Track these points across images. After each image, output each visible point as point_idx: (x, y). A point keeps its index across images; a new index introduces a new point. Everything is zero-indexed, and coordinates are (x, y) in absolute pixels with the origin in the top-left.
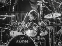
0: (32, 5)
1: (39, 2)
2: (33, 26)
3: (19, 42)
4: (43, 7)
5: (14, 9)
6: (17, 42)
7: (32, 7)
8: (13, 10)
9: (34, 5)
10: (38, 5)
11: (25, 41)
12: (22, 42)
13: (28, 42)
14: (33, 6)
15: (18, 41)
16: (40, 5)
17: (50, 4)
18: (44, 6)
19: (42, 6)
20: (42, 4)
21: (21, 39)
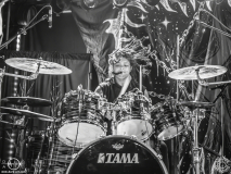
0: (85, 31)
1: (111, 21)
2: (142, 105)
3: (109, 161)
4: (126, 40)
5: (21, 44)
6: (99, 161)
7: (85, 38)
8: (18, 46)
9: (92, 32)
10: (108, 31)
11: (126, 159)
12: (118, 162)
13: (137, 162)
14: (88, 35)
15: (103, 158)
16: (114, 32)
17: (150, 31)
18: (128, 37)
19: (123, 36)
20: (121, 31)
21: (115, 151)
